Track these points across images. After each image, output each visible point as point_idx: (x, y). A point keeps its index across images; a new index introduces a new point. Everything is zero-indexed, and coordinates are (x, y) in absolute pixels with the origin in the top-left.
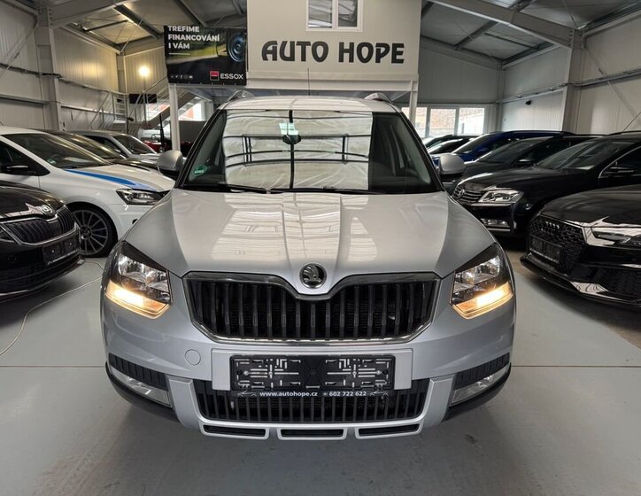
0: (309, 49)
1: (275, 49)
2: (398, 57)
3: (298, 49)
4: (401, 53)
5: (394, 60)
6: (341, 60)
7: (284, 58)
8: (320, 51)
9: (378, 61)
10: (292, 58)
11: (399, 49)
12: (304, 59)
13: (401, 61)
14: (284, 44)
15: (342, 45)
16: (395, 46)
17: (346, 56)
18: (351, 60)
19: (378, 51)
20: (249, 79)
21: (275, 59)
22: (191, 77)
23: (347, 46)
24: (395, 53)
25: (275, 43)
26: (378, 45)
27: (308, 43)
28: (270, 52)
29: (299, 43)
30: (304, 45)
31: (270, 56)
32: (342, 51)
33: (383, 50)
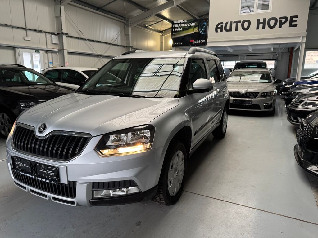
0: (240, 24)
1: (222, 26)
2: (293, 24)
3: (234, 25)
4: (295, 21)
5: (291, 25)
6: (258, 28)
7: (226, 30)
8: (246, 25)
9: (280, 27)
10: (230, 30)
11: (294, 19)
12: (237, 30)
13: (296, 26)
14: (227, 23)
15: (258, 20)
16: (292, 17)
17: (261, 26)
18: (264, 28)
19: (281, 21)
20: (208, 42)
21: (221, 31)
22: (181, 43)
23: (261, 21)
24: (291, 21)
25: (222, 23)
26: (281, 18)
27: (240, 22)
28: (219, 28)
29: (235, 22)
30: (237, 23)
31: (219, 30)
32: (259, 23)
33: (284, 20)
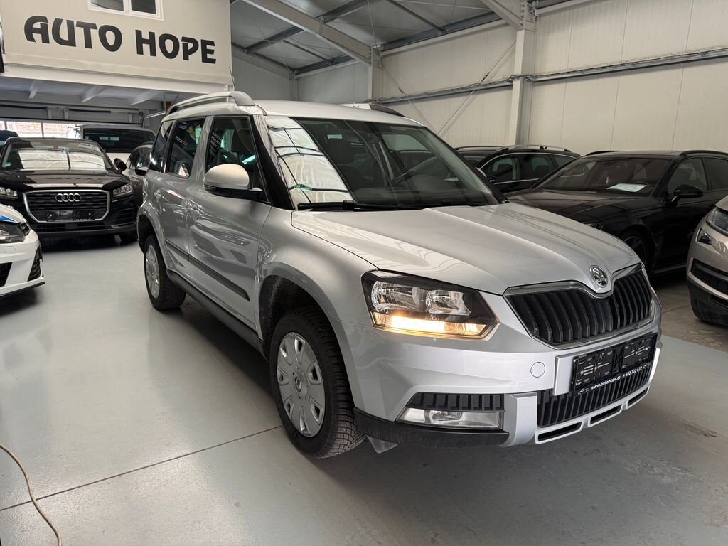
0: (95, 34)
1: (44, 28)
2: (209, 56)
3: (79, 33)
4: (212, 52)
5: (205, 60)
6: (140, 51)
7: (59, 40)
8: (110, 37)
9: (186, 58)
10: (71, 42)
11: (209, 47)
12: (88, 44)
13: (213, 61)
14: (58, 23)
15: (139, 33)
16: (205, 43)
17: (146, 47)
18: (153, 53)
19: (185, 46)
20: (7, 64)
21: (46, 40)
23: (146, 36)
24: (205, 52)
25: (44, 19)
26: (184, 39)
27: (94, 27)
28: (37, 31)
29: (79, 24)
30: (87, 28)
31: (38, 37)
32: (140, 41)
33: (190, 46)
